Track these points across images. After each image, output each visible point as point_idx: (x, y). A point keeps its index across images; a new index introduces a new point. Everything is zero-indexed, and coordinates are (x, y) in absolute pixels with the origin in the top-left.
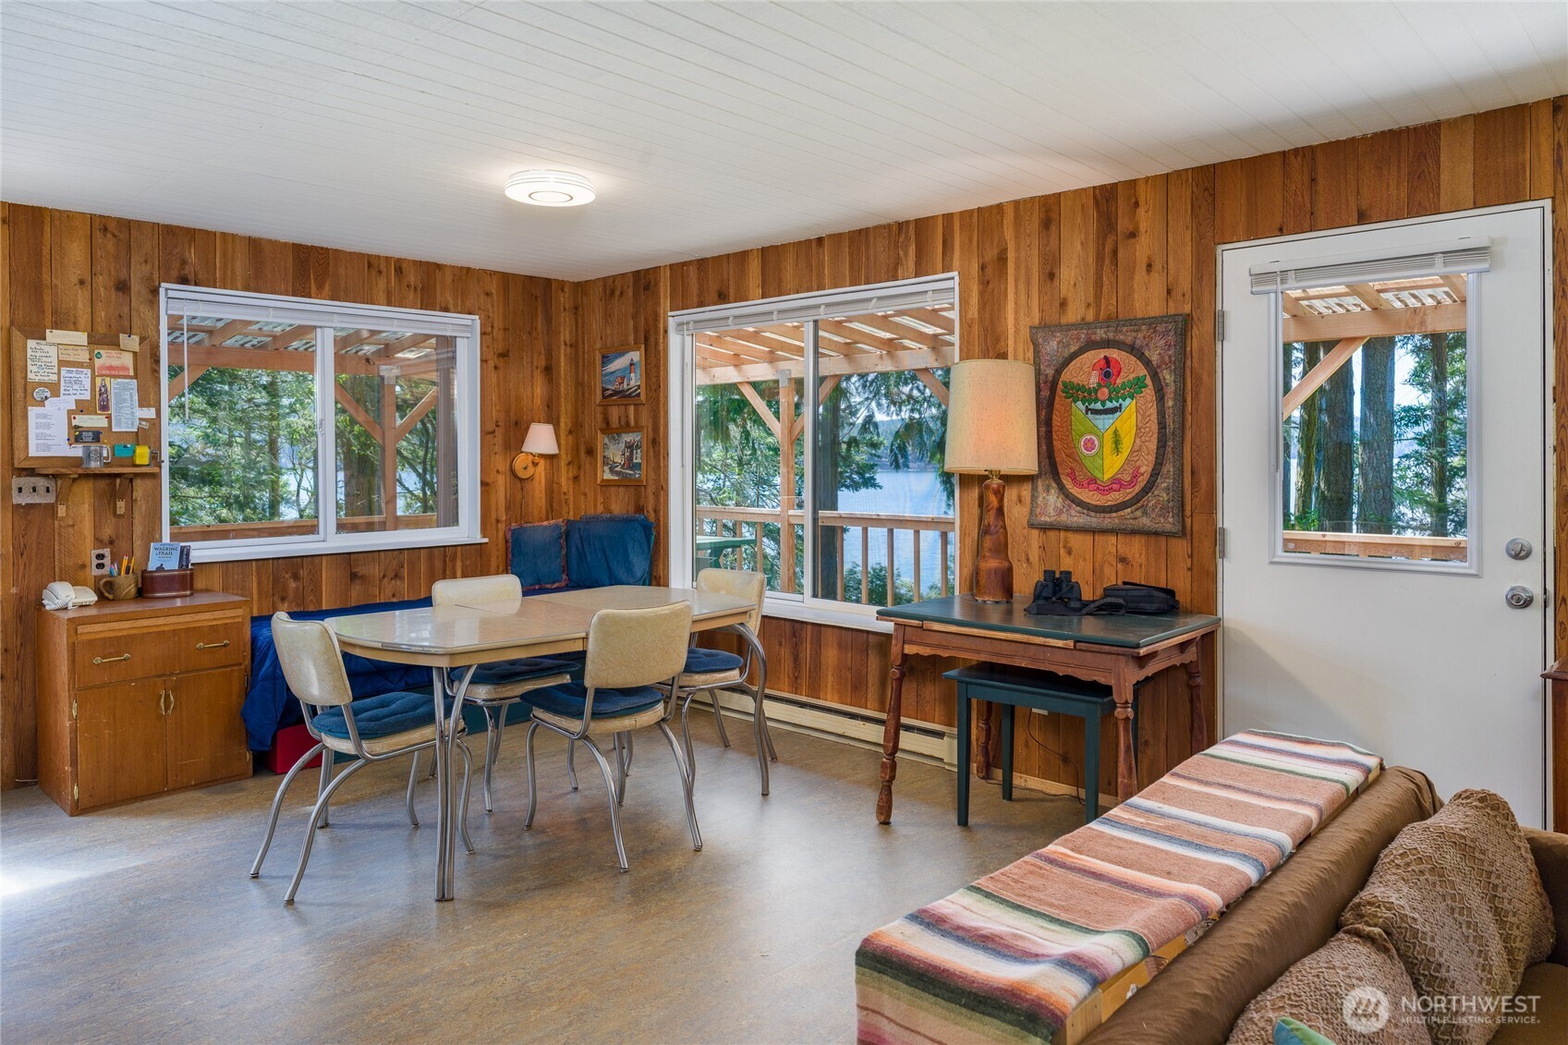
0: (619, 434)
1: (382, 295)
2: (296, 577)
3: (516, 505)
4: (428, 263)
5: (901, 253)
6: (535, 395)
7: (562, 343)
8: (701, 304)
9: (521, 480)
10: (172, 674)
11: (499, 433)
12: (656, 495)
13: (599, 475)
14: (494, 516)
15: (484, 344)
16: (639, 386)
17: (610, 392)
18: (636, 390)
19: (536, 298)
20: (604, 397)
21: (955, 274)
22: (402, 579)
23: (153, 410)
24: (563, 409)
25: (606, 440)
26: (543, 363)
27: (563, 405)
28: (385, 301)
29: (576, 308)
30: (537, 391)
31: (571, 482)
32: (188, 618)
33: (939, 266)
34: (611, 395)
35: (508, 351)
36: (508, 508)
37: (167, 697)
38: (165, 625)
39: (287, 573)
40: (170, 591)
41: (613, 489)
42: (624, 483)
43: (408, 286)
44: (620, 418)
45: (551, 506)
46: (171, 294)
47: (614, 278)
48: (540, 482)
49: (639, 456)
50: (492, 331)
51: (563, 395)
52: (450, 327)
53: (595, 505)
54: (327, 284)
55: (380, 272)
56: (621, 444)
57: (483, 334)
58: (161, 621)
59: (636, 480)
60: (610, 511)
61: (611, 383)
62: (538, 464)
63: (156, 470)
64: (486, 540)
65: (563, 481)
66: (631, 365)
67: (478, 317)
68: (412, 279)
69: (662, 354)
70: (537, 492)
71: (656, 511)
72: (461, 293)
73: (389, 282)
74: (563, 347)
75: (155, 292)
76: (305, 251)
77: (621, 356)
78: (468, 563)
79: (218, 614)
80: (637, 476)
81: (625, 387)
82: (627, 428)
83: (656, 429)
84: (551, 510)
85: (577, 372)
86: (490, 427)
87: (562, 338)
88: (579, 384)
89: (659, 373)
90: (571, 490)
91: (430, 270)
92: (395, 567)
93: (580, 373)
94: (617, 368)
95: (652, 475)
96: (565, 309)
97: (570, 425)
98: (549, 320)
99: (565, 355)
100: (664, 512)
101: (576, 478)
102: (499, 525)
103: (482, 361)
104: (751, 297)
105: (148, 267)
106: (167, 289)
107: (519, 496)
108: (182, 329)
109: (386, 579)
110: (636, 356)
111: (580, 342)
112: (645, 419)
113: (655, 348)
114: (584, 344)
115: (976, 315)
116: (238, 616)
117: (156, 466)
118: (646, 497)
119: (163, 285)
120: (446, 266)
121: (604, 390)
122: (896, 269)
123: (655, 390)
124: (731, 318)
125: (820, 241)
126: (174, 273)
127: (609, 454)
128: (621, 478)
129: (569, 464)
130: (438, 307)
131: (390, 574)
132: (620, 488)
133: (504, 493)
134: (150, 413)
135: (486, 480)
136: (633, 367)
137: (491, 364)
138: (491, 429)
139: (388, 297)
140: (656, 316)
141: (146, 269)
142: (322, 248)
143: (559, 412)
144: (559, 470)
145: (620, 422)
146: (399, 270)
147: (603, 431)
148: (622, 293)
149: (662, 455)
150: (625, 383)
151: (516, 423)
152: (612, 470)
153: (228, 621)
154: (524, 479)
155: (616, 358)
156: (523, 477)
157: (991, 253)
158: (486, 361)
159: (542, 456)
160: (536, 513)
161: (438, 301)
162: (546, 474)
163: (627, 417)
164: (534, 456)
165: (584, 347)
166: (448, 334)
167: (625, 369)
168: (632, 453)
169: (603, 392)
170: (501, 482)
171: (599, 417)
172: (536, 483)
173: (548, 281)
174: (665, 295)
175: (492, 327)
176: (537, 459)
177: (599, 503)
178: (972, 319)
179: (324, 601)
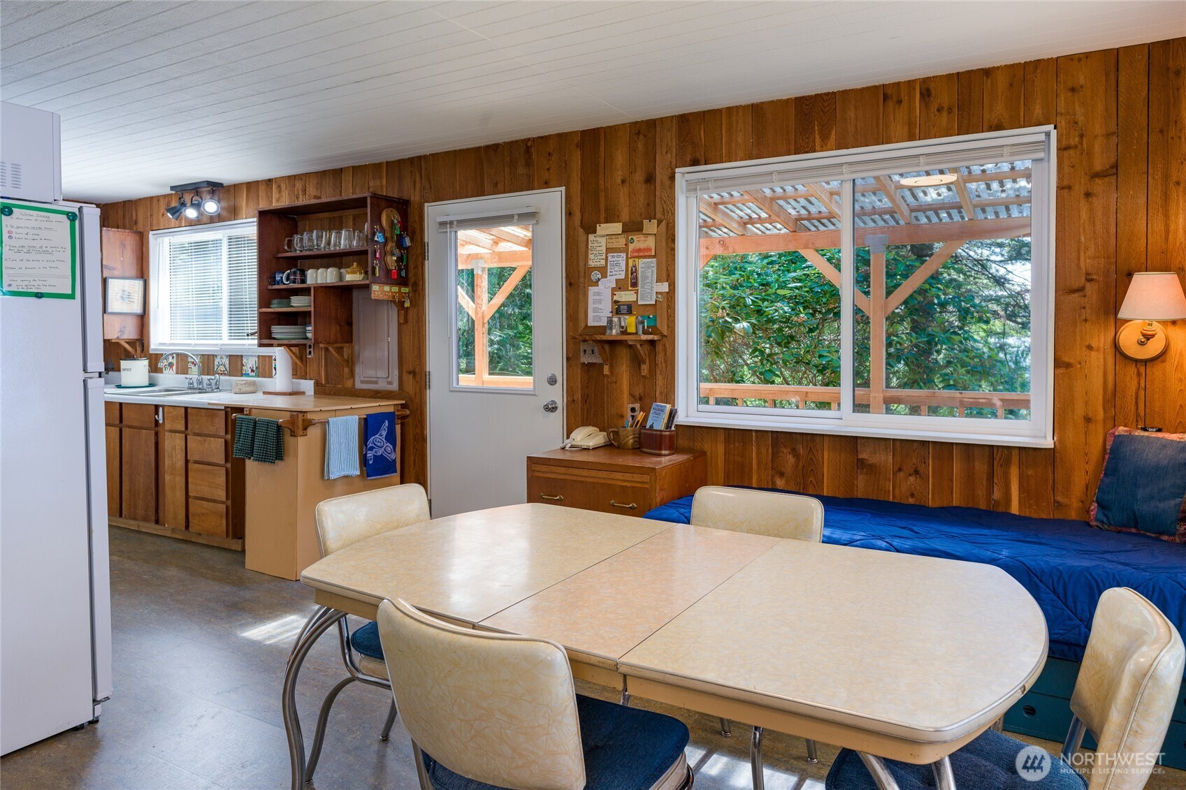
1: (903, 130)
2: (795, 453)
3: (1125, 399)
4: (969, 72)
9: (1136, 361)
11: (1091, 290)
14: (1080, 411)
15: (1065, 165)
22: (925, 477)
23: (666, 284)
28: (905, 137)
32: (604, 475)
35: (1114, 167)
36: (1109, 402)
38: (588, 476)
39: (786, 447)
43: (939, 110)
46: (684, 177)
48: (1179, 365)
50: (1081, 142)
55: (900, 102)
57: (1062, 150)
58: (585, 473)
67: (1053, 126)
68: (946, 99)
73: (911, 110)
75: (672, 178)
76: (809, 102)
79: (628, 476)
86: (1077, 282)
91: (973, 80)
92: (914, 462)
102: (1092, 426)
103: (1060, 190)
105: (669, 157)
106: (681, 175)
116: (646, 482)
119: (678, 170)
126: (688, 158)
130: (985, 127)
131: (909, 469)
134: (665, 287)
135: (1065, 359)
137: (1076, 189)
138: (1077, 286)
139: (910, 131)
141: (667, 159)
142: (828, 94)
146: (926, 93)
153: (636, 485)
156: (1139, 357)
161: (985, 118)
164: (1151, 324)
172: (1170, 366)
179: (825, 485)
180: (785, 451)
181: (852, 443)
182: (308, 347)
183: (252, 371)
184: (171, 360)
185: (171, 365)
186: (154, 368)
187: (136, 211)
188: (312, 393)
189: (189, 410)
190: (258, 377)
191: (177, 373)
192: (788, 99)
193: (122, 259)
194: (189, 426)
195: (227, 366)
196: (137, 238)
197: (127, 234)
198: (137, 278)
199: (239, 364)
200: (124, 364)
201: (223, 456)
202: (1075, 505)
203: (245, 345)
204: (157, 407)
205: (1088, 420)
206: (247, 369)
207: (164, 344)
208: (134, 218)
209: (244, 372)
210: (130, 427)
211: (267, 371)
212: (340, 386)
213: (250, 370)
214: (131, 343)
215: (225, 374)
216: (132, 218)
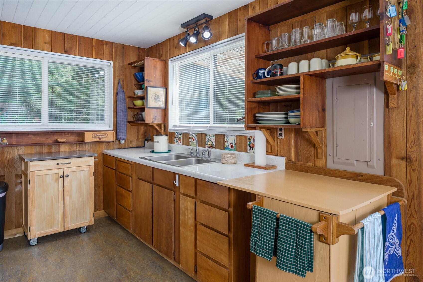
182: (279, 130)
183: (232, 146)
184: (179, 136)
185: (179, 139)
186: (171, 141)
187: (162, 48)
188: (283, 167)
189: (198, 181)
190: (236, 151)
191: (183, 144)
193: (155, 76)
194: (198, 194)
195: (214, 142)
196: (163, 63)
197: (157, 61)
198: (162, 87)
199: (222, 141)
200: (156, 138)
201: (226, 227)
203: (226, 127)
204: (175, 174)
206: (228, 144)
207: (176, 126)
208: (161, 53)
209: (225, 147)
210: (158, 185)
211: (243, 147)
212: (311, 164)
213: (230, 146)
214: (159, 125)
215: (212, 147)
216: (160, 53)
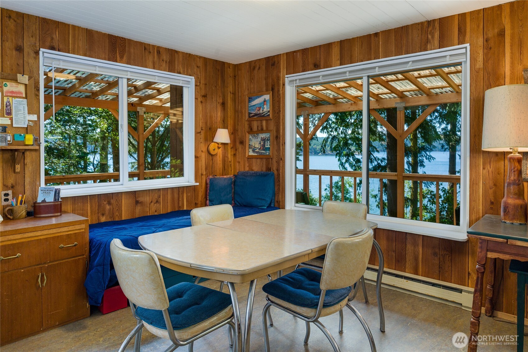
0: (257, 134)
1: (151, 64)
2: (109, 203)
3: (210, 168)
4: (172, 50)
5: (430, 37)
6: (218, 116)
7: (229, 92)
8: (304, 71)
9: (212, 155)
10: (45, 263)
11: (203, 133)
12: (278, 163)
13: (247, 153)
14: (200, 173)
15: (196, 91)
16: (269, 111)
17: (253, 115)
18: (267, 113)
19: (218, 70)
20: (249, 117)
21: (467, 45)
22: (160, 203)
23: (36, 116)
24: (229, 123)
25: (251, 137)
26: (221, 101)
27: (229, 121)
28: (152, 67)
29: (235, 76)
30: (218, 115)
31: (232, 156)
32: (54, 231)
33: (456, 41)
34: (254, 116)
35: (207, 95)
36: (206, 169)
37: (42, 276)
38: (41, 235)
39: (105, 201)
40: (48, 213)
41: (254, 160)
42: (260, 157)
43: (163, 60)
44: (258, 127)
45: (224, 167)
46: (46, 55)
47: (255, 61)
48: (220, 156)
49: (269, 144)
50: (200, 85)
51: (229, 116)
52: (181, 82)
53: (244, 167)
54: (125, 56)
55: (150, 52)
56: (258, 139)
57: (196, 85)
58: (39, 233)
59: (267, 155)
60: (252, 170)
61: (253, 110)
62: (220, 148)
63: (37, 148)
64: (198, 184)
65: (229, 156)
66: (264, 101)
67: (193, 77)
68: (165, 57)
69: (281, 95)
70: (219, 161)
71: (278, 170)
72: (187, 66)
73: (154, 57)
74: (229, 94)
75: (37, 53)
76: (114, 38)
77: (259, 98)
78: (189, 194)
79: (71, 228)
80: (267, 154)
81: (261, 112)
82: (262, 131)
83: (278, 131)
84: (225, 170)
85: (235, 106)
86: (199, 130)
87: (229, 90)
88: (236, 111)
89: (280, 105)
90: (232, 160)
91: (173, 53)
92: (156, 198)
93: (237, 106)
94: (257, 103)
95: (275, 153)
96: (230, 76)
97: (232, 130)
98: (223, 81)
99: (230, 98)
100: (282, 171)
101: (235, 155)
102: (203, 176)
103: (195, 98)
104: (333, 65)
105: (34, 39)
106: (43, 52)
107: (211, 163)
108: (52, 88)
109: (152, 203)
110: (267, 97)
111: (237, 92)
112: (272, 126)
113: (278, 93)
114: (238, 92)
115: (482, 66)
116: (82, 229)
117: (37, 145)
118: (272, 164)
119: (41, 49)
120: (180, 52)
121: (250, 114)
122: (426, 45)
123: (278, 113)
124: (321, 77)
125: (376, 34)
126: (48, 44)
127: (252, 143)
128: (259, 154)
129: (232, 148)
130: (176, 72)
131: (155, 201)
132: (258, 160)
133: (204, 161)
134: (34, 117)
135: (197, 155)
136: (265, 102)
137: (199, 100)
138: (199, 131)
139: (153, 65)
140: (278, 78)
141: (33, 40)
142: (123, 38)
143: (228, 124)
144: (227, 151)
145: (258, 129)
146: (159, 52)
147: (249, 133)
148: (259, 68)
149: (281, 144)
150: (261, 110)
151: (210, 129)
152: (254, 151)
153: (77, 231)
154: (213, 155)
155: (257, 98)
156: (213, 154)
157: (492, 33)
158: (197, 99)
159: (222, 144)
160: (218, 171)
161: (176, 68)
162: (222, 152)
163: (262, 126)
164: (219, 144)
165: (238, 94)
166: (180, 85)
167: (261, 104)
168: (264, 143)
169: (249, 115)
170: (203, 156)
171: (247, 126)
172: (218, 157)
173: (223, 63)
174: (284, 67)
175: (200, 83)
176: (220, 146)
177: (246, 166)
178: (480, 68)
179: (123, 215)
180: (105, 203)
181: (134, 194)
192: (105, 33)
202: (199, 203)
205: (202, 175)
